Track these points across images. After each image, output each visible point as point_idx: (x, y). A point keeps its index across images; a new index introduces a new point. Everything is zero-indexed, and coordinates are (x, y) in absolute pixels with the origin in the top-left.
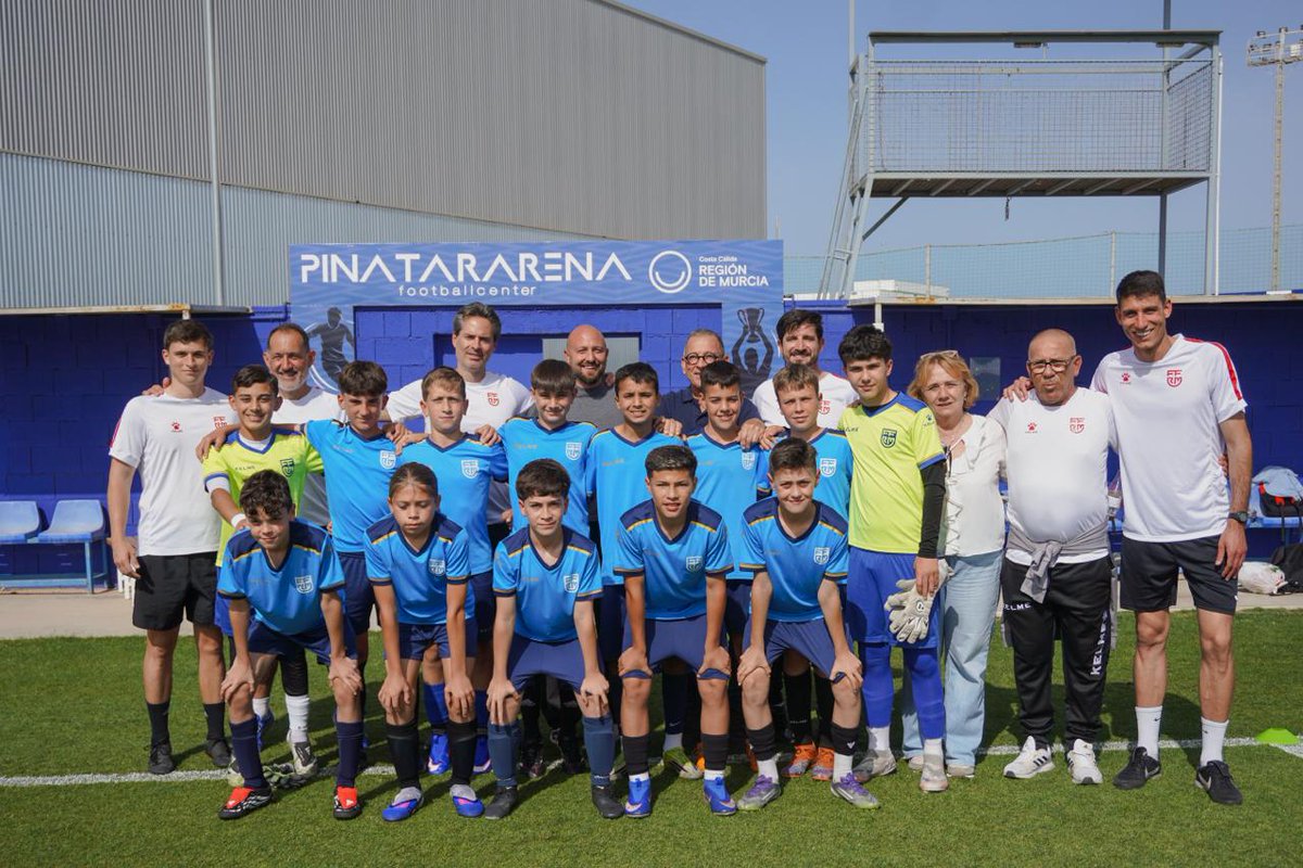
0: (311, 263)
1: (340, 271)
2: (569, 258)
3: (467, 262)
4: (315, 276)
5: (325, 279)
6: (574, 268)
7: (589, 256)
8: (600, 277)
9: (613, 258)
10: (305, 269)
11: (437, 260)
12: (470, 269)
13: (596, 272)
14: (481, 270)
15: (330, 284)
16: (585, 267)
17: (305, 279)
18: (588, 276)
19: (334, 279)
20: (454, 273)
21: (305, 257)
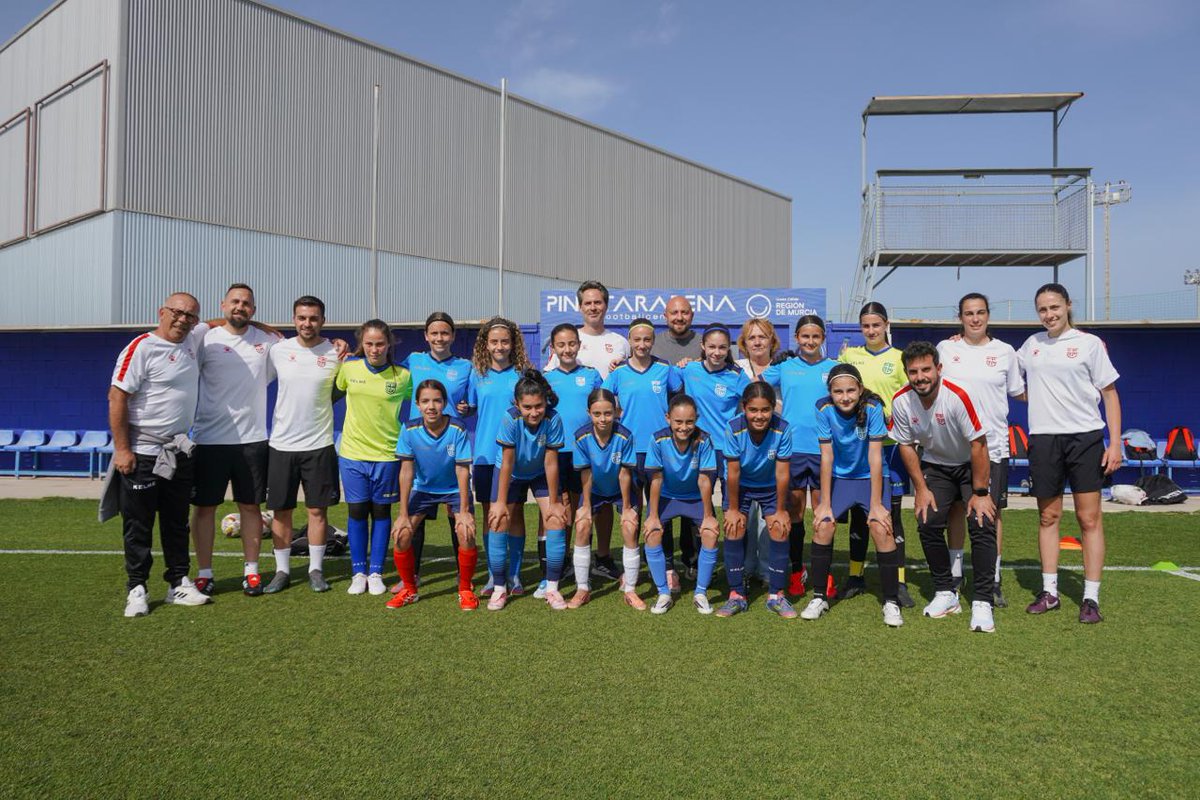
0: (552, 300)
1: (568, 305)
2: (700, 298)
3: (641, 300)
4: (555, 308)
5: (560, 310)
6: (702, 304)
7: (712, 297)
8: (717, 310)
9: (726, 298)
10: (549, 304)
11: (623, 299)
12: (642, 303)
13: (715, 306)
14: (649, 305)
15: (563, 312)
16: (709, 303)
17: (549, 309)
18: (711, 308)
19: (565, 310)
20: (633, 306)
21: (549, 297)
